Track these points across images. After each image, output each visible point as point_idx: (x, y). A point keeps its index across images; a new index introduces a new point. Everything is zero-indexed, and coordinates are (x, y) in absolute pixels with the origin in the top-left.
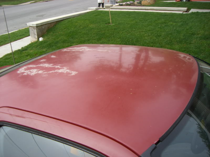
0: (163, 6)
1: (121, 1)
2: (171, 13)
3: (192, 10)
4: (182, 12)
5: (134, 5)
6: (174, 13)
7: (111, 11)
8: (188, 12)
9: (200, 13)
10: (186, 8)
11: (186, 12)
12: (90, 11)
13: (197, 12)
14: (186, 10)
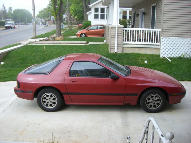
0: (71, 41)
1: (35, 37)
2: (78, 45)
3: (90, 43)
4: (84, 44)
5: (50, 41)
6: (80, 45)
7: (45, 45)
8: (88, 44)
9: (95, 44)
10: (86, 42)
11: (86, 44)
12: (24, 45)
13: (93, 44)
14: (86, 43)
